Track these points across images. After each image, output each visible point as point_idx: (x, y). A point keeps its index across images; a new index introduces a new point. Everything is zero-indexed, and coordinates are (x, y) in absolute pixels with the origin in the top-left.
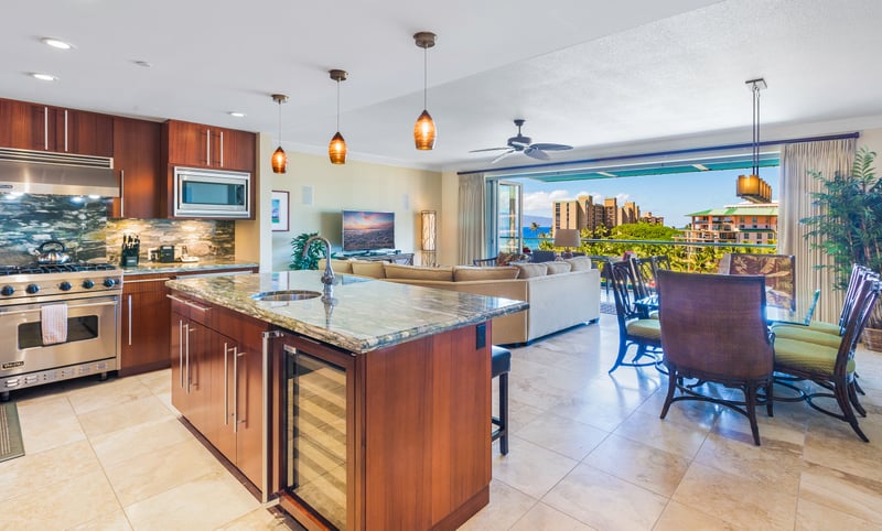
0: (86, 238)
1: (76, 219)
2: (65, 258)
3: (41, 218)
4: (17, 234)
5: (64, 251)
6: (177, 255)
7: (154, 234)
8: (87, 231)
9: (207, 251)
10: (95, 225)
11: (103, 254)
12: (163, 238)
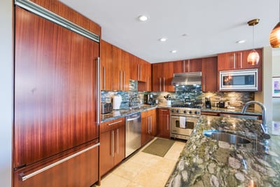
0: (197, 98)
1: (194, 92)
2: (190, 104)
3: (187, 92)
4: (181, 96)
5: (190, 102)
6: (226, 105)
7: (217, 97)
8: (197, 96)
9: (240, 105)
10: (199, 94)
11: (202, 103)
12: (221, 99)
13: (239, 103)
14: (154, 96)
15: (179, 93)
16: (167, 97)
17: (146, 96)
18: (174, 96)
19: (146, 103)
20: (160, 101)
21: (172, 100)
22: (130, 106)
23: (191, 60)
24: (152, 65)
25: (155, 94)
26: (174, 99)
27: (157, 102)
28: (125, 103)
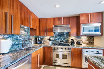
0: (66, 39)
1: (64, 36)
3: (60, 36)
5: (62, 42)
6: (81, 43)
7: (76, 39)
8: (66, 38)
9: (87, 43)
10: (67, 37)
11: (68, 42)
12: (78, 40)
13: (87, 42)
14: (41, 39)
15: (56, 37)
16: (49, 40)
17: (36, 39)
18: (53, 39)
19: (36, 43)
20: (44, 41)
21: (52, 41)
22: (23, 46)
23: (64, 18)
24: (40, 19)
25: (42, 37)
26: (53, 41)
27: (43, 42)
28: (18, 44)
